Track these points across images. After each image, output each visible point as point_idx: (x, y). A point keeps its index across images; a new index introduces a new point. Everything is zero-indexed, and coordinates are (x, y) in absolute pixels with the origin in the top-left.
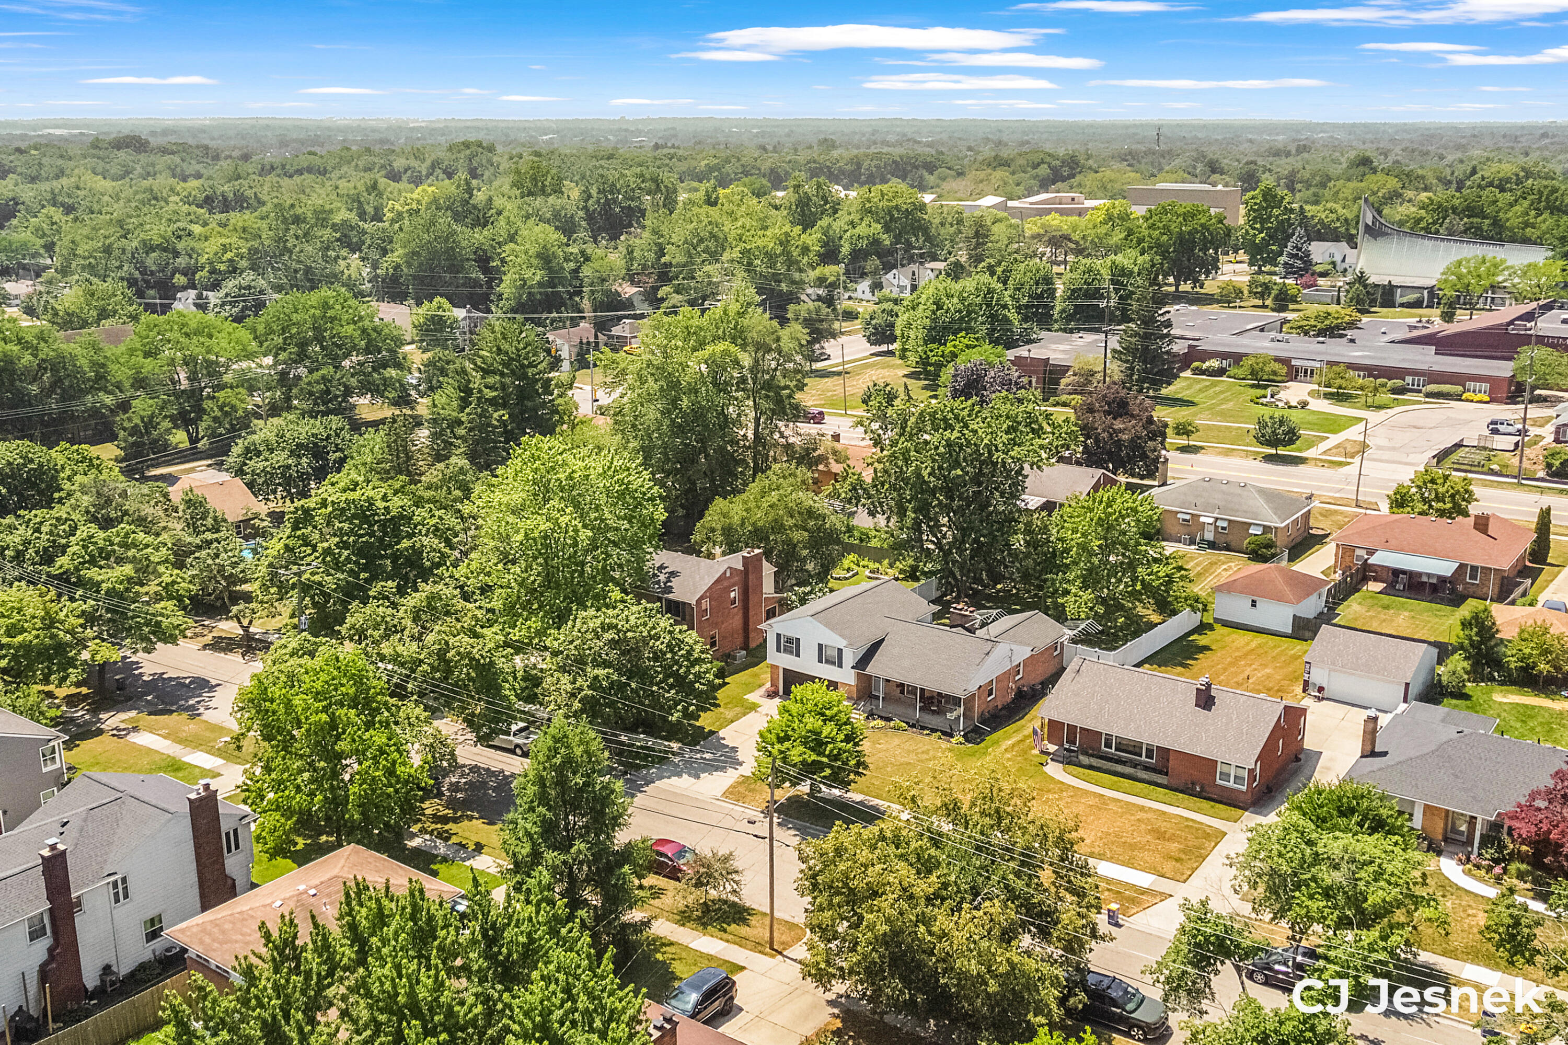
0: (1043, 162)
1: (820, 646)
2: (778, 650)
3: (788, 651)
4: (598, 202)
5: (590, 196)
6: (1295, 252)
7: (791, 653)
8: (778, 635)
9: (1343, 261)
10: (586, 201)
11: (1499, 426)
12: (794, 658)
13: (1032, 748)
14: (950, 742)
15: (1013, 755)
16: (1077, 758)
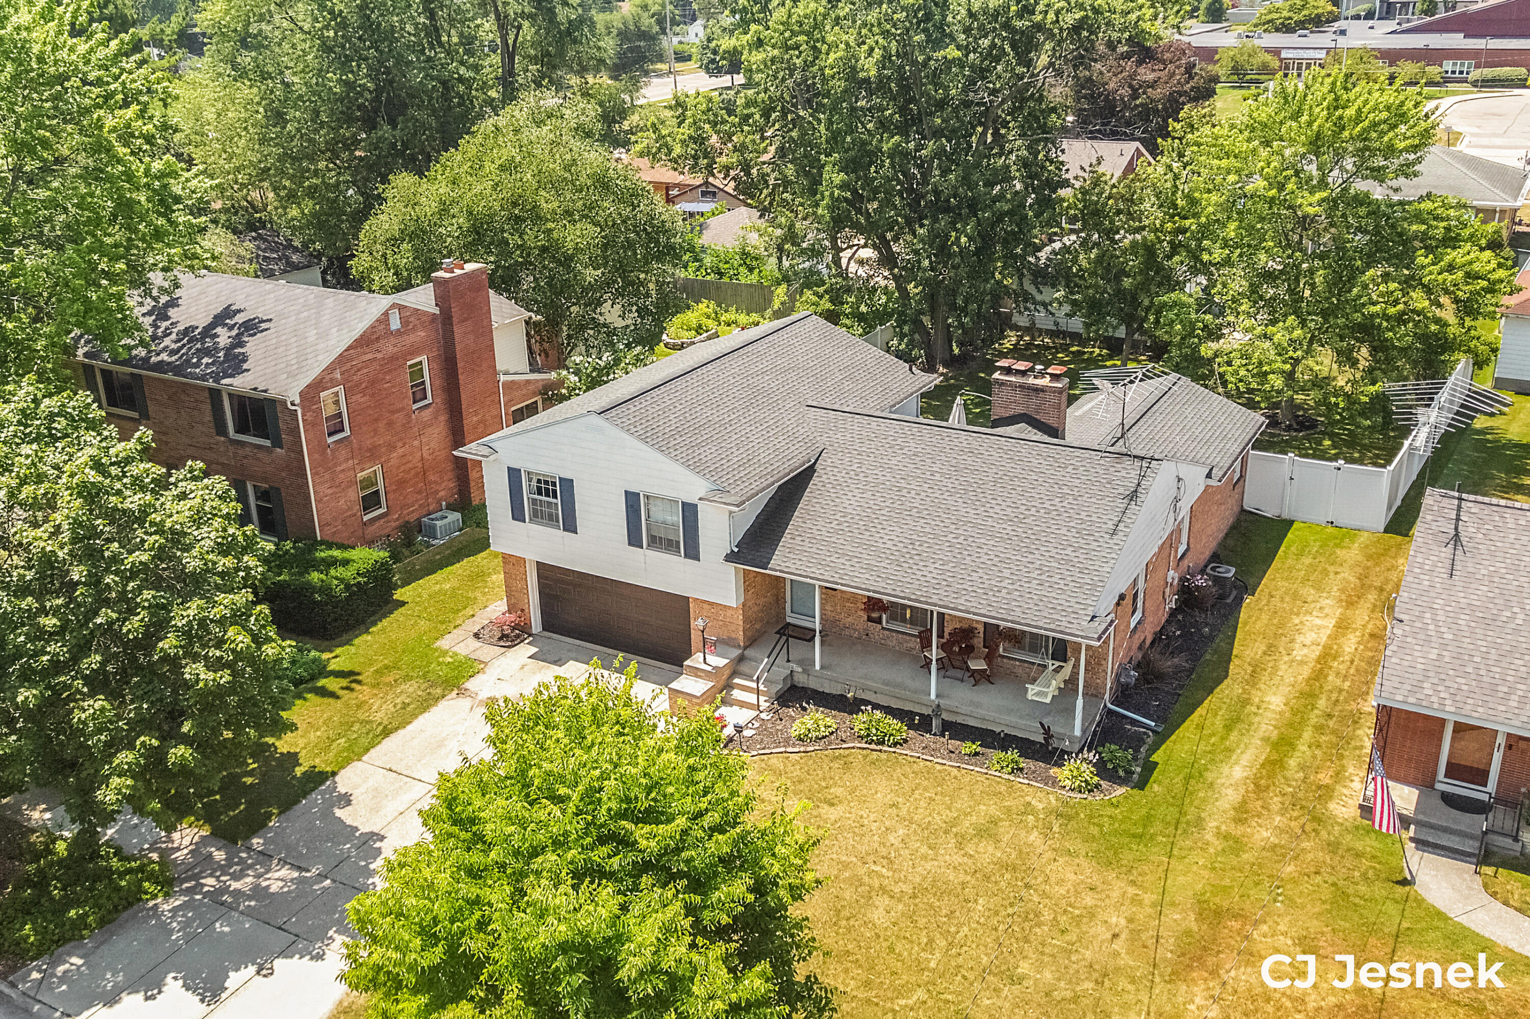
1: (632, 500)
2: (518, 515)
3: (542, 516)
7: (551, 520)
8: (514, 474)
12: (558, 535)
13: (1326, 793)
14: (1055, 782)
15: (1280, 831)
16: (1516, 839)
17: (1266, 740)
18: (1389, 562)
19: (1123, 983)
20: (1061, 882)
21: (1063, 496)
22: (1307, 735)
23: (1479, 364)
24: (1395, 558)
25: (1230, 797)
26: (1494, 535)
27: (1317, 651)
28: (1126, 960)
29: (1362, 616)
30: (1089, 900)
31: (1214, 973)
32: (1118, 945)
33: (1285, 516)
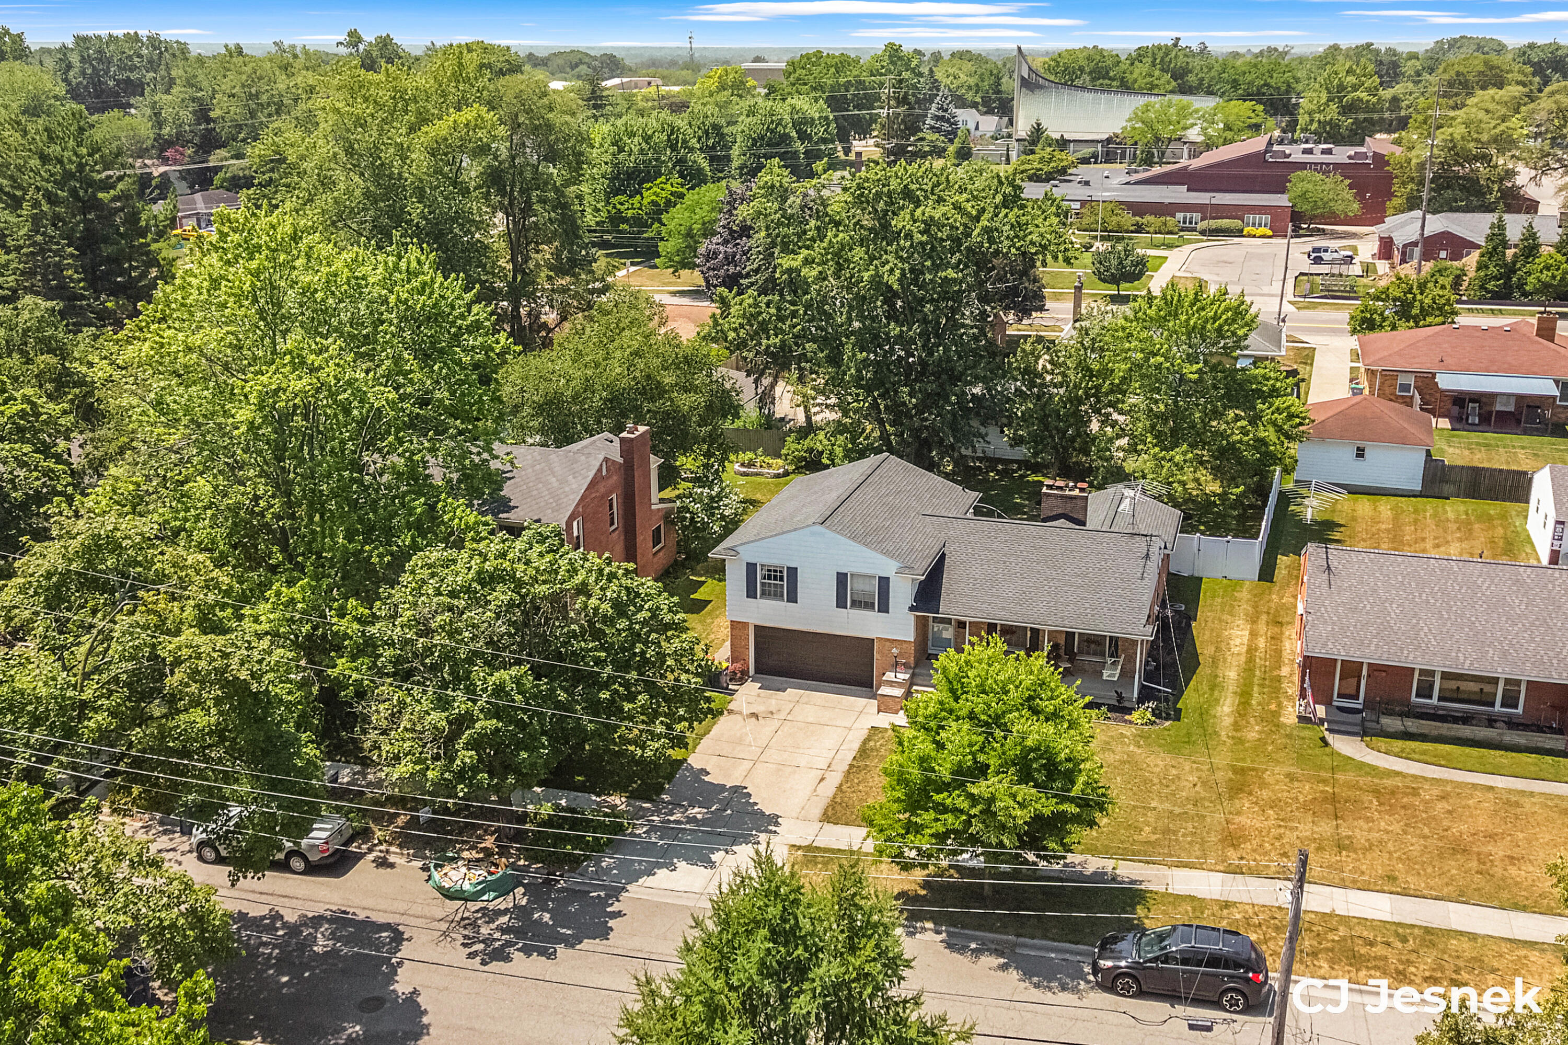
0: (581, 63)
1: (842, 579)
2: (751, 594)
3: (770, 593)
4: (83, 73)
5: (69, 67)
6: (941, 113)
7: (778, 596)
8: (751, 567)
9: (977, 128)
10: (66, 72)
11: (1322, 254)
12: (781, 605)
13: (1276, 714)
14: (1131, 722)
15: (1260, 732)
16: (1378, 723)
17: (1235, 693)
18: (1267, 598)
19: (1207, 804)
20: (1156, 766)
21: (1106, 560)
22: (1256, 689)
23: (1287, 471)
24: (1270, 594)
25: (1228, 721)
26: (1348, 566)
27: (1245, 648)
28: (1203, 794)
29: (1262, 627)
30: (1174, 772)
31: (1250, 794)
32: (1197, 788)
33: (1196, 575)
